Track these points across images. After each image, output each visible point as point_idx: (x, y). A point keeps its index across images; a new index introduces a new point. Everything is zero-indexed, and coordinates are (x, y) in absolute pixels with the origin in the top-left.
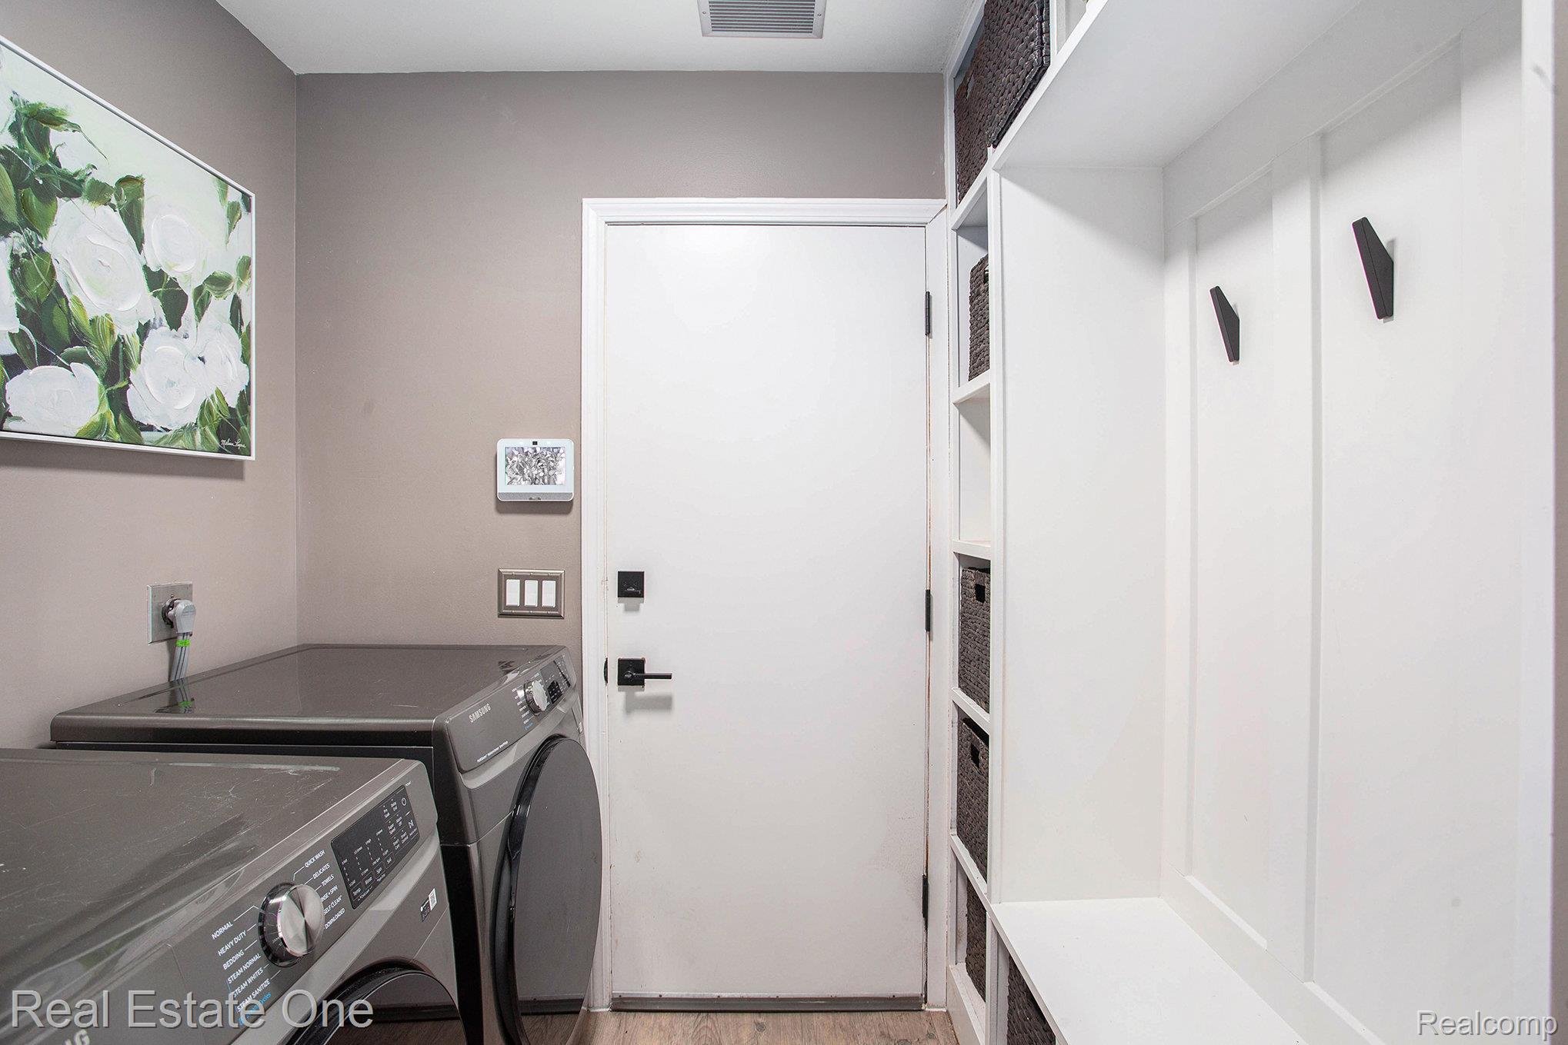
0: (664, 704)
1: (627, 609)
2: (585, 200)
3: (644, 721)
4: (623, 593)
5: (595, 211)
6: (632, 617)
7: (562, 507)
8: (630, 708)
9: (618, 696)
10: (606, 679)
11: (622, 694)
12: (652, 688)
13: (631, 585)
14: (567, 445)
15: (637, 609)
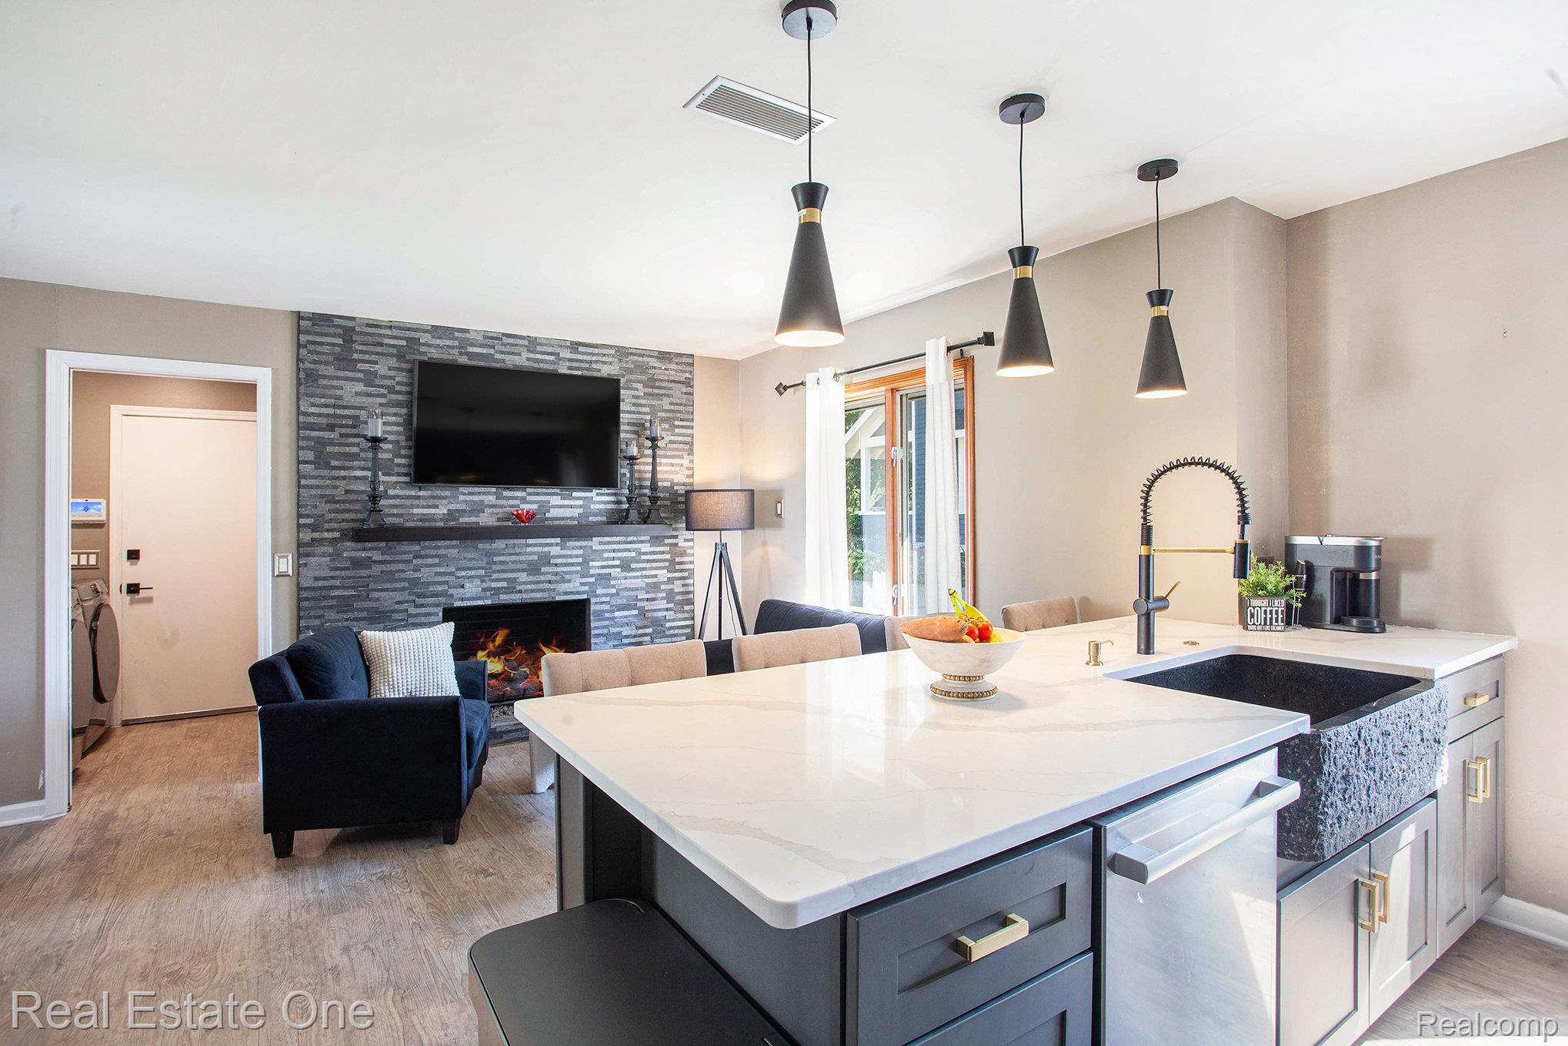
0: (149, 600)
1: (131, 564)
2: (112, 406)
3: (140, 608)
4: (129, 558)
5: (116, 411)
6: (134, 567)
7: (100, 525)
8: (132, 603)
9: (127, 598)
10: (121, 591)
11: (129, 597)
12: (143, 594)
13: (134, 555)
14: (104, 502)
15: (136, 564)
